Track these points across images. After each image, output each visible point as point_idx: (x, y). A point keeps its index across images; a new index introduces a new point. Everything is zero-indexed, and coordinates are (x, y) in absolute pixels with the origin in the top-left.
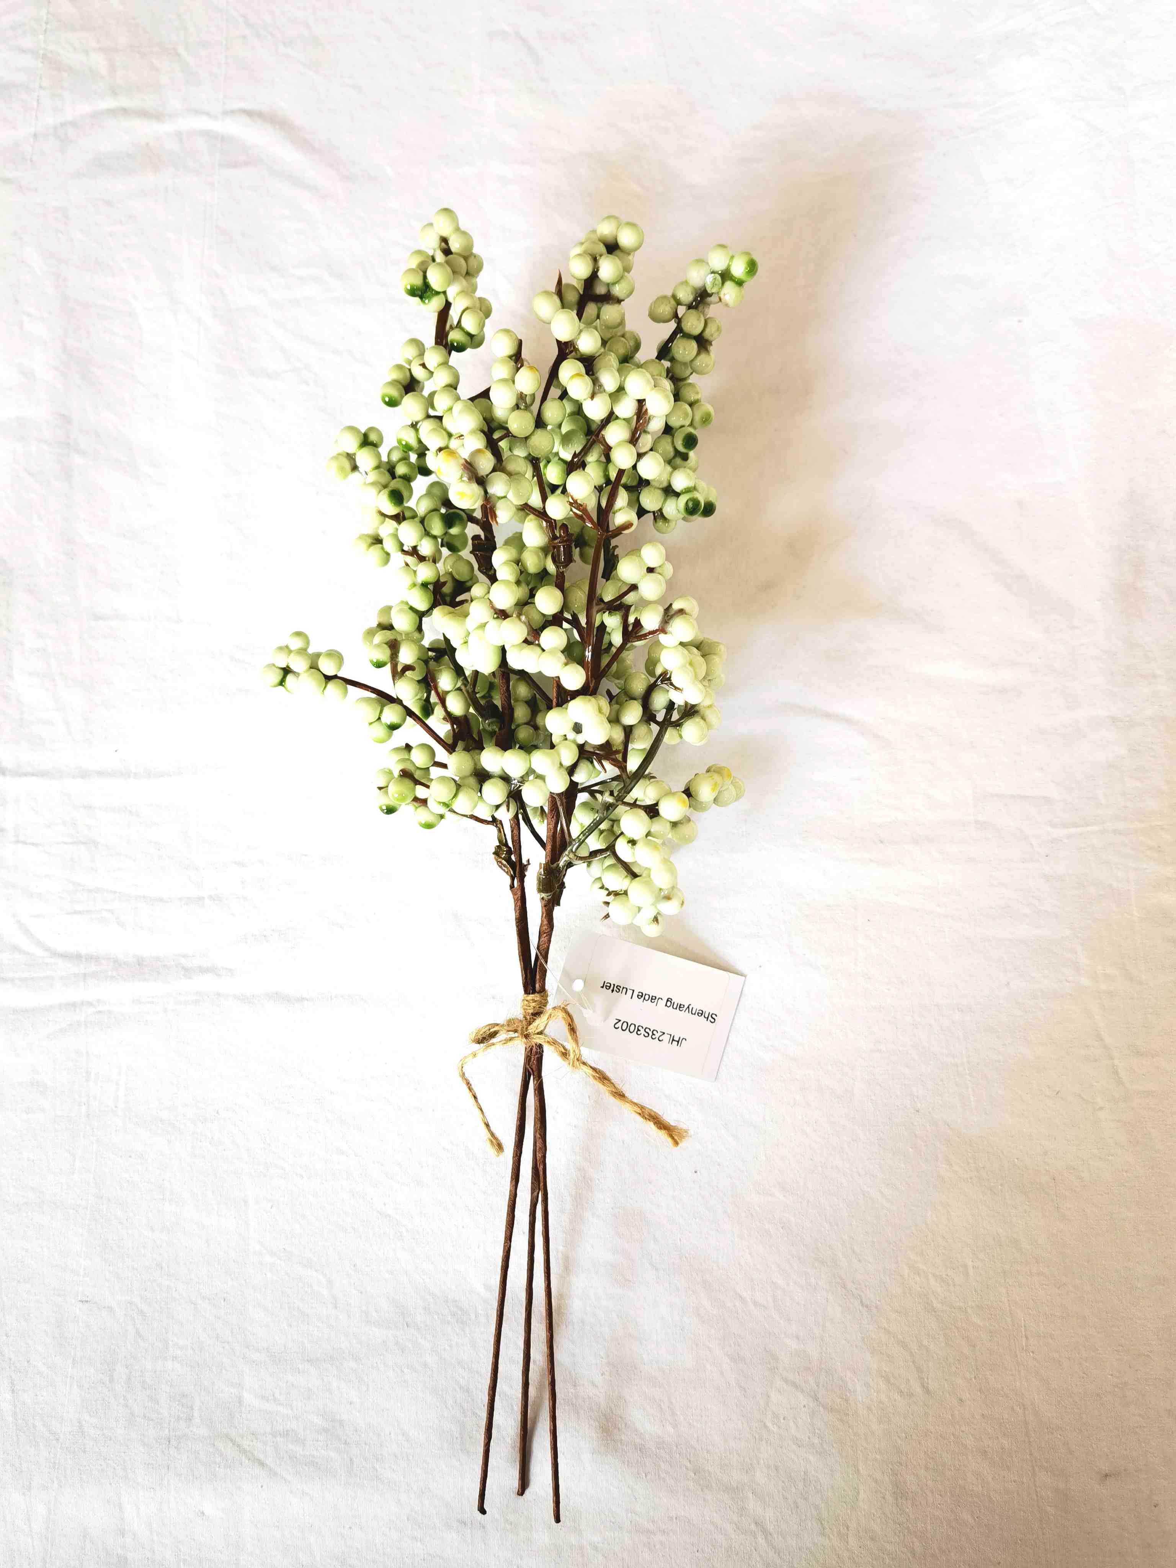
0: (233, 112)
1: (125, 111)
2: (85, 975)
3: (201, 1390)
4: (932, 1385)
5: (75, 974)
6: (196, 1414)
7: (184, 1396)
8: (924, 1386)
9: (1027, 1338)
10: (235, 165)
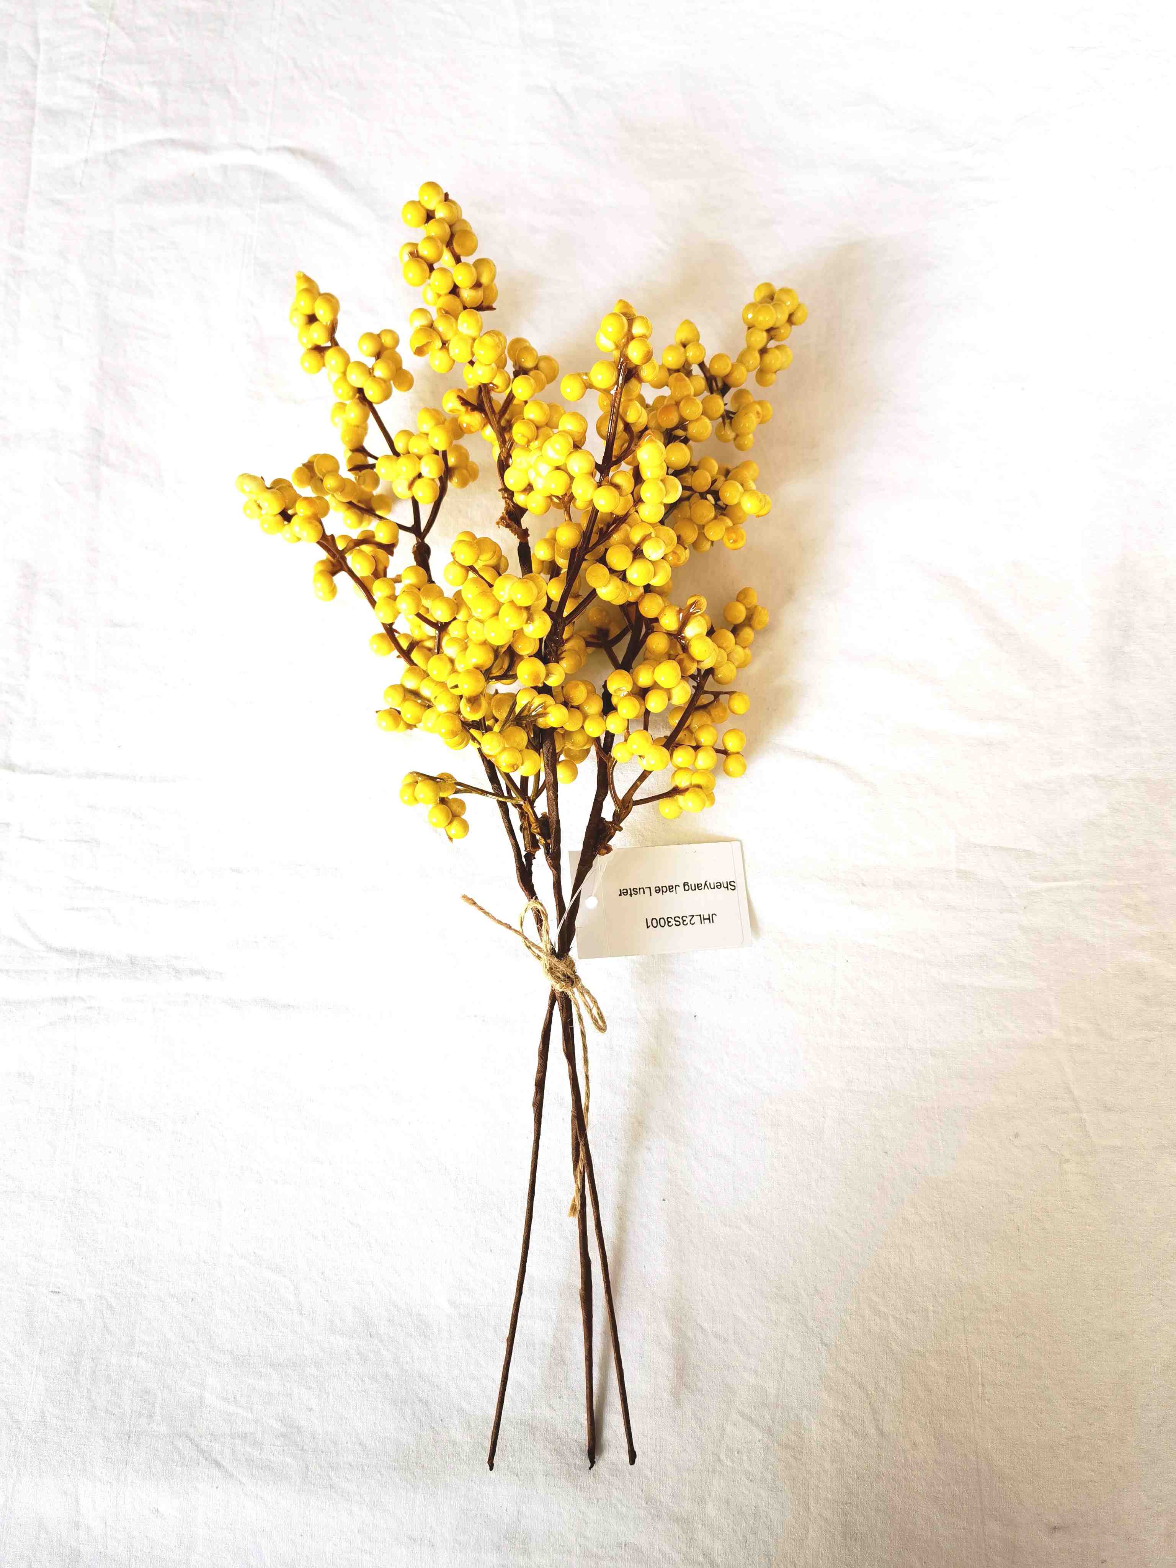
0: (277, 149)
1: (173, 143)
2: (78, 971)
3: (164, 1387)
4: (887, 1428)
5: (68, 969)
6: (157, 1411)
7: (147, 1392)
8: (878, 1429)
9: (983, 1385)
10: (276, 200)
